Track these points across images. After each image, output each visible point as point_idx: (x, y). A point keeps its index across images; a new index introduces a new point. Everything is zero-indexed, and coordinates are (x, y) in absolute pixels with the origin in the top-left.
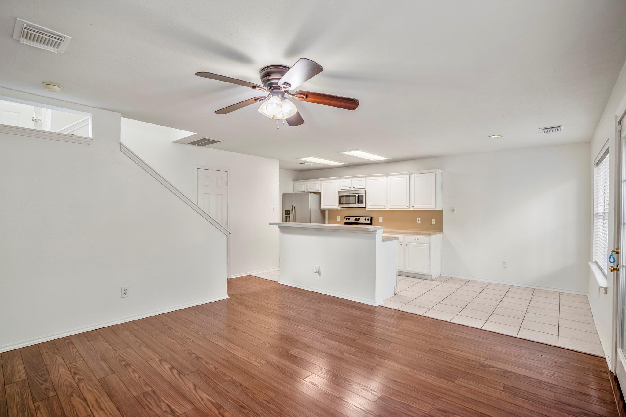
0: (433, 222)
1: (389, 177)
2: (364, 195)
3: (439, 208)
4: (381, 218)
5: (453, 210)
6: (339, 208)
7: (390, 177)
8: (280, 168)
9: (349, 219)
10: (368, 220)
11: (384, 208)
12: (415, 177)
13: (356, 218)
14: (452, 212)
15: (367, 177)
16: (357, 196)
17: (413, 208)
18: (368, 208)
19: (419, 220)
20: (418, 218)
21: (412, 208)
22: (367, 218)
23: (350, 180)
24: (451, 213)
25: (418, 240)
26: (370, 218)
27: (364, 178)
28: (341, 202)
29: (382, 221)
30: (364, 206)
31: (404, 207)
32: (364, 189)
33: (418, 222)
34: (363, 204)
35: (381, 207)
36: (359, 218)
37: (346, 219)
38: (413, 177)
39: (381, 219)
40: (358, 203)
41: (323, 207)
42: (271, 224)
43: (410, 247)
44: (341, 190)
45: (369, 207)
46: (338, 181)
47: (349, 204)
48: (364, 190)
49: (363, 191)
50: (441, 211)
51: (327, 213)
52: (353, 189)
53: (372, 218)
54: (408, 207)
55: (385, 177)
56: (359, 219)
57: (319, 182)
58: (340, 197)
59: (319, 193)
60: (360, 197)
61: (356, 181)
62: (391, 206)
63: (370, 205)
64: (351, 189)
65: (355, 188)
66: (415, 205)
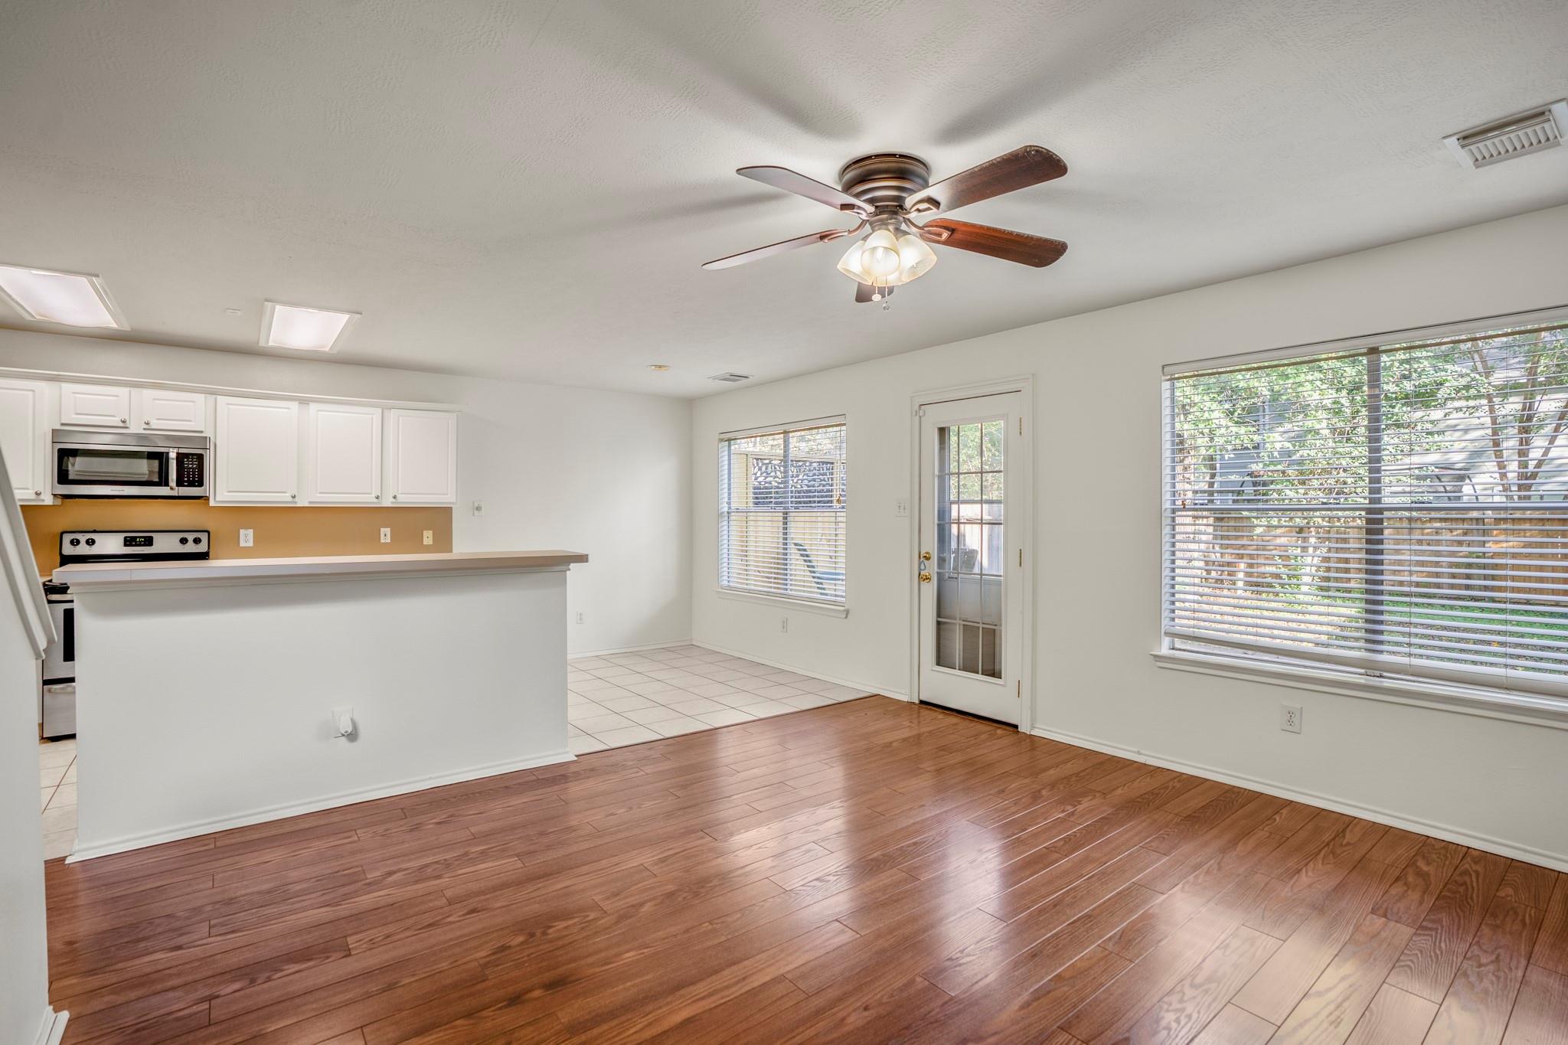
2: (207, 454)
3: (445, 502)
4: (247, 535)
5: (478, 509)
9: (90, 541)
10: (196, 542)
12: (399, 416)
13: (136, 539)
14: (476, 512)
15: (210, 392)
16: (172, 455)
17: (391, 503)
18: (219, 501)
19: (385, 536)
20: (386, 530)
21: (387, 502)
22: (193, 536)
24: (473, 515)
26: (206, 535)
27: (203, 395)
28: (70, 477)
29: (251, 544)
30: (201, 495)
31: (364, 498)
32: (200, 432)
33: (382, 541)
34: (199, 485)
35: (279, 498)
36: (153, 538)
37: (76, 541)
38: (392, 416)
39: (247, 538)
44: (63, 424)
45: (223, 497)
48: (198, 435)
50: (448, 511)
52: (141, 429)
53: (212, 536)
54: (377, 498)
56: (149, 542)
58: (64, 454)
60: (187, 461)
61: (154, 399)
62: (319, 495)
63: (229, 492)
64: (127, 428)
65: (153, 427)
66: (402, 494)
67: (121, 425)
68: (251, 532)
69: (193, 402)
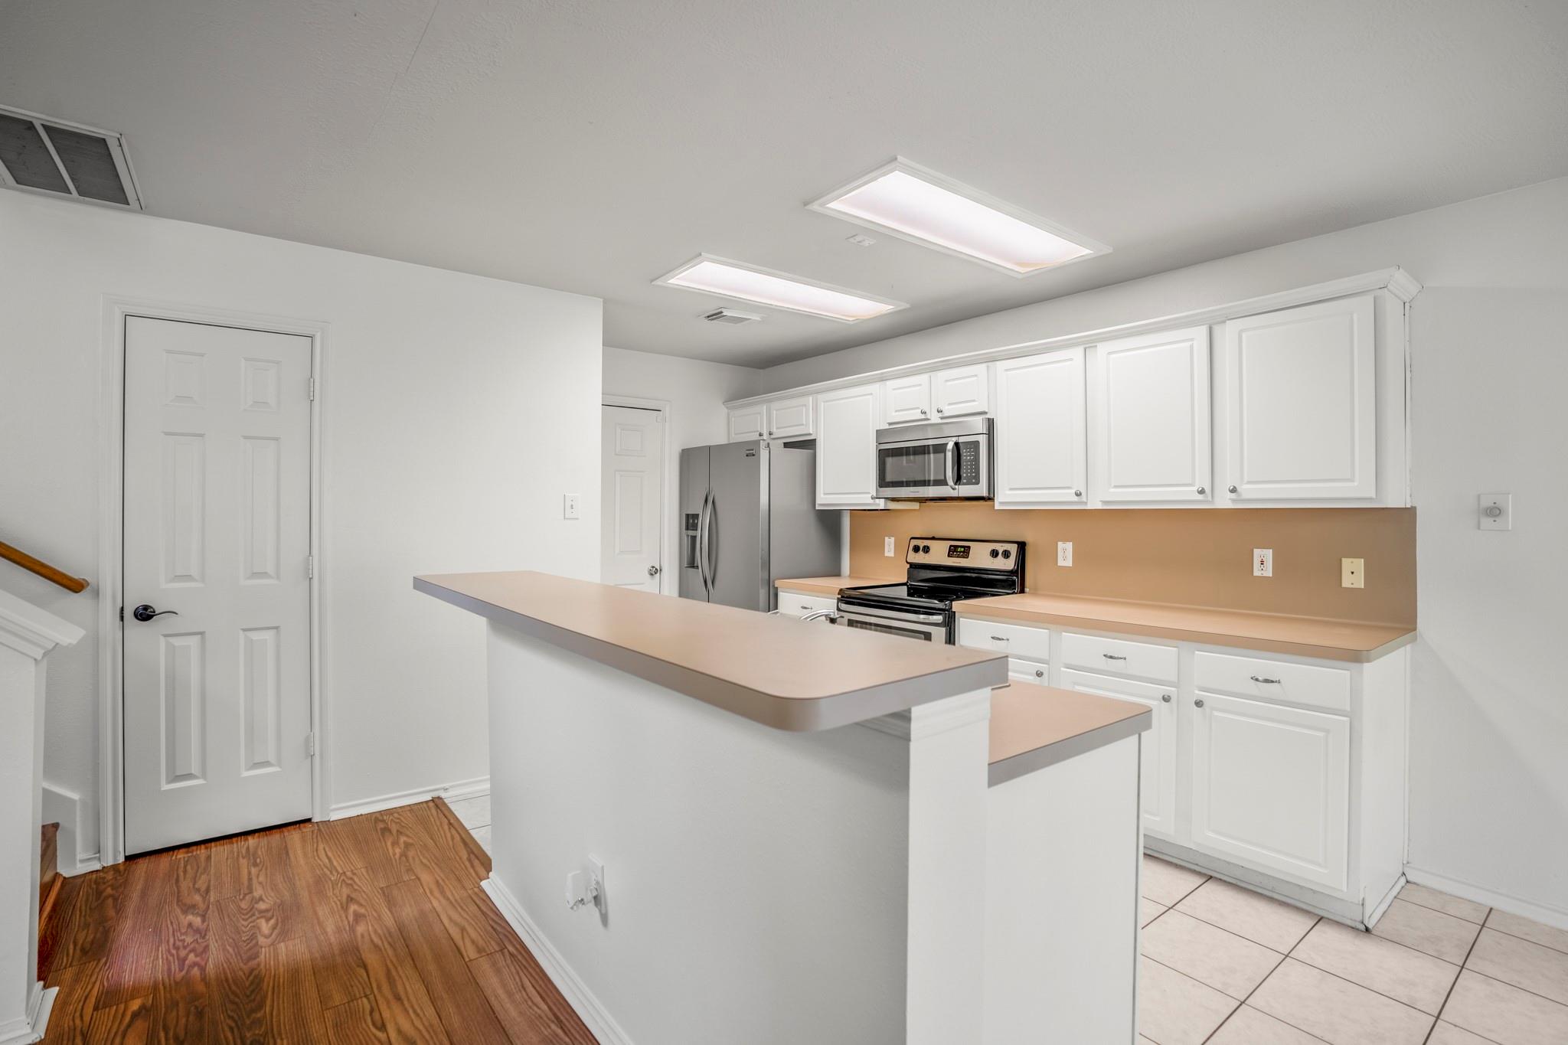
0: (1353, 573)
1: (1099, 345)
2: (983, 440)
3: (1394, 499)
4: (1064, 550)
5: (1494, 512)
6: (881, 504)
7: (1103, 348)
8: (607, 343)
9: (926, 549)
10: (1006, 554)
11: (1076, 499)
12: (1240, 333)
13: (956, 547)
14: (1487, 521)
15: (992, 359)
16: (950, 446)
17: (1233, 501)
18: (1002, 503)
19: (1264, 564)
20: (1257, 552)
21: (1223, 502)
22: (1000, 548)
23: (923, 378)
25: (1267, 681)
26: (1013, 549)
27: (984, 366)
28: (889, 478)
29: (1069, 563)
30: (985, 494)
31: (1182, 494)
32: (985, 413)
33: (1257, 573)
34: (977, 483)
35: (1062, 497)
36: (969, 547)
37: (916, 549)
38: (1227, 334)
39: (1065, 556)
40: (958, 479)
41: (825, 499)
42: (420, 584)
43: (1216, 713)
44: (890, 424)
45: (1006, 496)
46: (875, 388)
47: (925, 483)
48: (979, 418)
49: (979, 425)
50: (1404, 519)
51: (846, 522)
52: (935, 419)
53: (1022, 546)
54: (1202, 492)
55: (1080, 350)
56: (966, 552)
57: (811, 398)
58: (884, 455)
59: (809, 444)
60: (963, 452)
61: (947, 381)
62: (1113, 490)
63: (1011, 489)
64: (929, 419)
65: (946, 415)
66: (1249, 482)
67: (923, 417)
68: (1069, 546)
69: (976, 376)
